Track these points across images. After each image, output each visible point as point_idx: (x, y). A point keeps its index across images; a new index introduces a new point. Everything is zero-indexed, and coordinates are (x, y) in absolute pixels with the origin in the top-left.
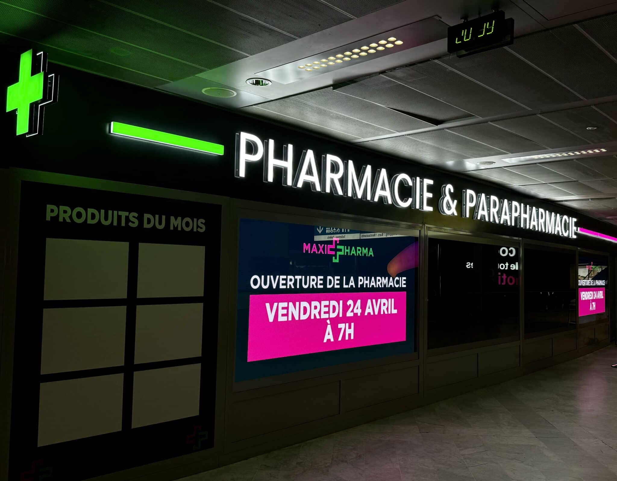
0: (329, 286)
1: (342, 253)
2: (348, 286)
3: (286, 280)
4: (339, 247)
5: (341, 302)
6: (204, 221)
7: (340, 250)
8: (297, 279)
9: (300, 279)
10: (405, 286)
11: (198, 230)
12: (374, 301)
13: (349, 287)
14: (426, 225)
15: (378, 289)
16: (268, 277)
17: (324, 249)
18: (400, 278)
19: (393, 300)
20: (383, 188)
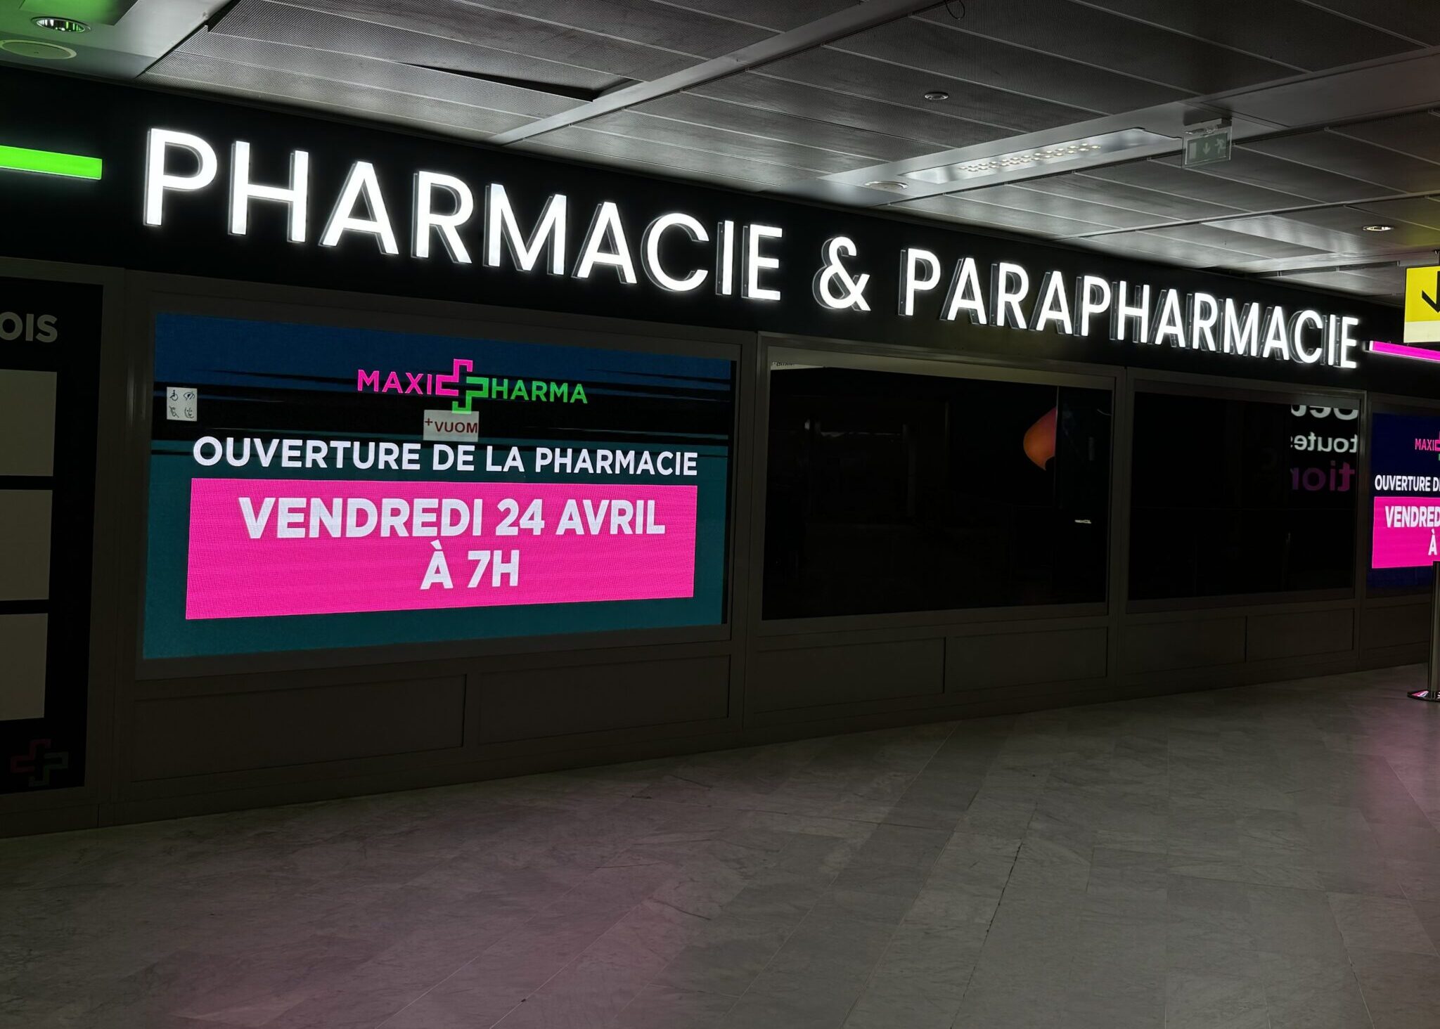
0: (437, 466)
1: (484, 394)
2: (501, 467)
3: (303, 449)
4: (470, 380)
5: (478, 503)
6: (53, 319)
7: (479, 388)
8: (335, 449)
9: (345, 449)
10: (694, 473)
11: (37, 337)
12: (587, 504)
13: (506, 469)
14: (762, 333)
15: (603, 478)
16: (247, 441)
17: (423, 385)
18: (678, 454)
19: (651, 503)
20: (608, 245)
